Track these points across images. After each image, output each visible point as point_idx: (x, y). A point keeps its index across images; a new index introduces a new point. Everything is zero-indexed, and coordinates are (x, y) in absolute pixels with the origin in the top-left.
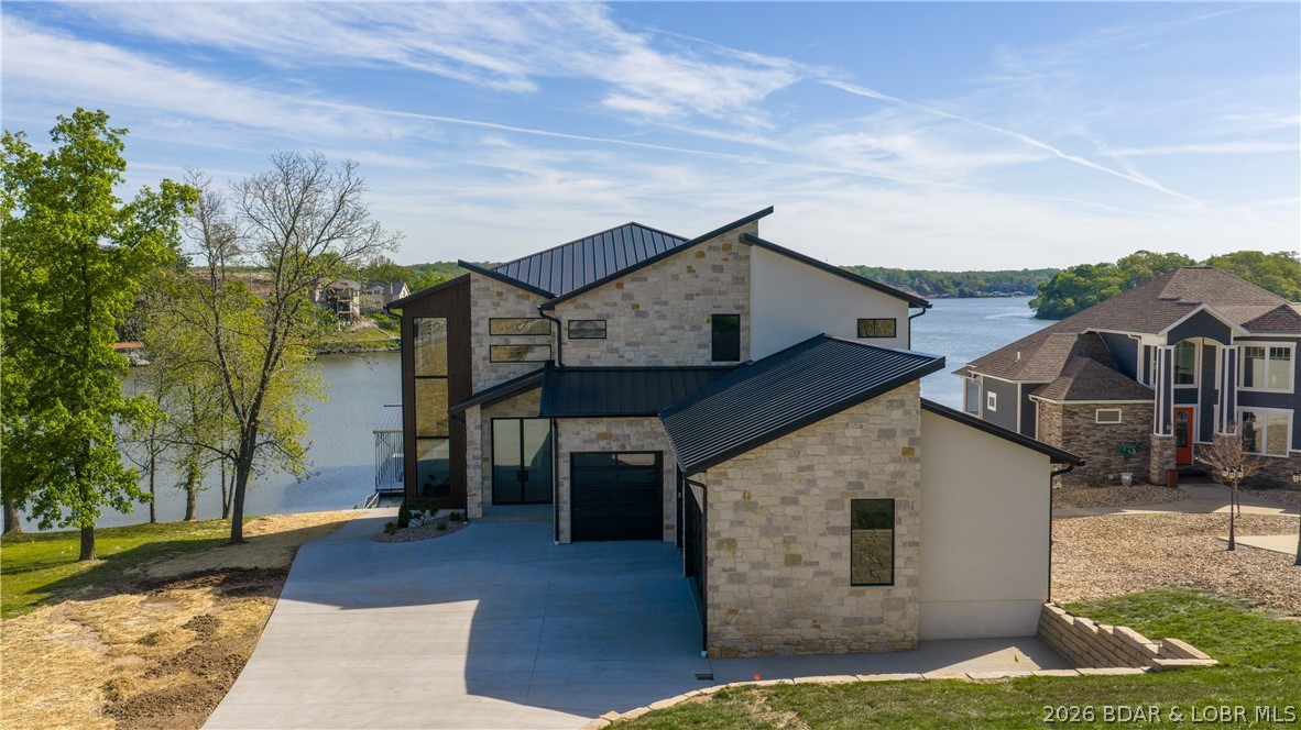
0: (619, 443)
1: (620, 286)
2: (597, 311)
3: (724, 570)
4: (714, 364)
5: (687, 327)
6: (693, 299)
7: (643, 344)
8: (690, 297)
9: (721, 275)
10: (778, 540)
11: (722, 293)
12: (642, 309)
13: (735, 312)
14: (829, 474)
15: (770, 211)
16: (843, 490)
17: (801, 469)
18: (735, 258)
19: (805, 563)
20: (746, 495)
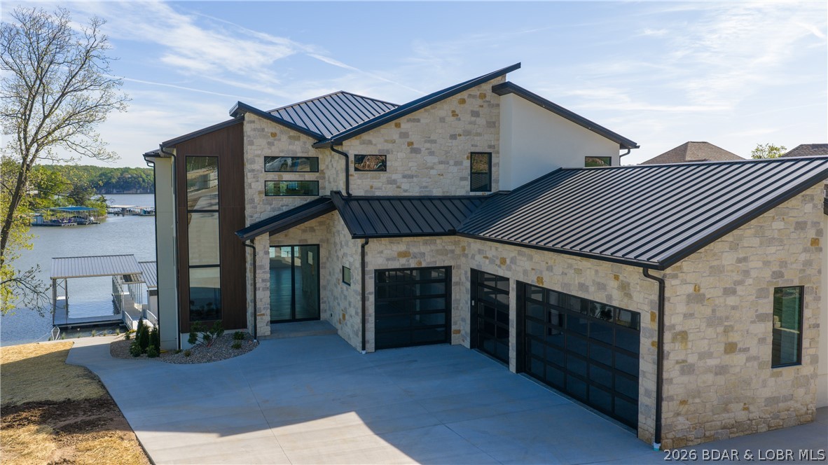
0: (416, 260)
1: (398, 125)
2: (379, 147)
3: (677, 362)
4: (473, 194)
5: (452, 162)
6: (455, 138)
7: (417, 176)
8: (453, 137)
9: (478, 119)
10: (720, 329)
11: (479, 134)
12: (415, 146)
13: (489, 151)
14: (760, 264)
15: (518, 66)
16: (770, 279)
17: (740, 261)
18: (489, 105)
19: (740, 350)
20: (697, 288)
